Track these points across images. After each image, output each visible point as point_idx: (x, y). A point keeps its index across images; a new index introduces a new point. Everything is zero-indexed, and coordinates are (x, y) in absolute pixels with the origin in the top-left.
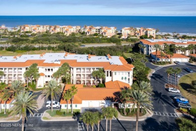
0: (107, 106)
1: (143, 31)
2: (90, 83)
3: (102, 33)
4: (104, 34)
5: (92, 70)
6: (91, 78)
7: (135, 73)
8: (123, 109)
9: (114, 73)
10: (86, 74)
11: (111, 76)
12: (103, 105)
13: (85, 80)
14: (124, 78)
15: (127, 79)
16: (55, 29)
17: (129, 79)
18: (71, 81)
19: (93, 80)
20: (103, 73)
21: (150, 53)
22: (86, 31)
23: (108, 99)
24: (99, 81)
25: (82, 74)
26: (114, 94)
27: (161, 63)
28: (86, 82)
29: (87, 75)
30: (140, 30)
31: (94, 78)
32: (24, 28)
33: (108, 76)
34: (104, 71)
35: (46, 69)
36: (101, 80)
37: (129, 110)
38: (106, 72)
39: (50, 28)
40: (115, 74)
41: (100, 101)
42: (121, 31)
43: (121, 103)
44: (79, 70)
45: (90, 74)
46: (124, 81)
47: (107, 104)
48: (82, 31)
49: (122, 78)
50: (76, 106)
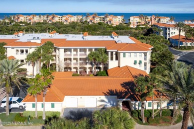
0: (109, 106)
1: (155, 19)
2: (86, 72)
3: (107, 23)
4: (109, 23)
5: (88, 53)
6: (86, 64)
7: (154, 55)
8: (139, 112)
9: (122, 55)
10: (78, 57)
11: (117, 59)
12: (103, 103)
13: (78, 66)
14: (138, 62)
15: (143, 64)
16: (53, 18)
17: (145, 65)
18: (57, 69)
19: (90, 66)
20: (104, 55)
21: (168, 37)
22: (88, 20)
23: (111, 93)
24: (100, 68)
25: (72, 57)
26: (122, 85)
27: (185, 48)
28: (79, 70)
29: (80, 59)
30: (151, 19)
31: (91, 64)
32: (19, 18)
33: (112, 59)
34: (106, 52)
35: (18, 50)
36: (101, 66)
37: (150, 112)
38: (110, 53)
39: (47, 17)
40: (124, 56)
41: (98, 98)
42: (129, 20)
43: (136, 100)
44: (68, 53)
45: (85, 57)
46: (137, 66)
47: (109, 102)
48: (84, 20)
49: (135, 63)
50: (53, 106)
